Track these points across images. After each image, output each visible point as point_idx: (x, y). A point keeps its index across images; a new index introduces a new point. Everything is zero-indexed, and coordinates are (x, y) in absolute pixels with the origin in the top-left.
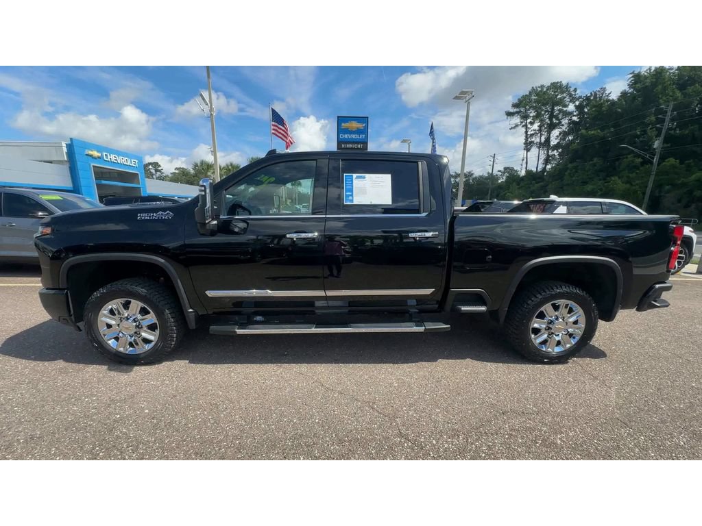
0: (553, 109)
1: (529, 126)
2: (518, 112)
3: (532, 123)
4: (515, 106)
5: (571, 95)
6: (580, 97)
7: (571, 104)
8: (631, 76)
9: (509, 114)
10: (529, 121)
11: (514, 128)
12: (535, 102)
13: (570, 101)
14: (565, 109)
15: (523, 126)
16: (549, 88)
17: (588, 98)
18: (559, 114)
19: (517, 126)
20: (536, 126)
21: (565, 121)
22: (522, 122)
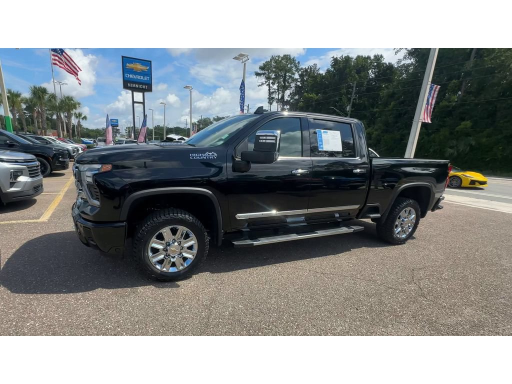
0: (285, 74)
1: (271, 85)
2: (264, 74)
3: (273, 84)
4: (261, 68)
5: (296, 66)
6: (302, 69)
7: (296, 72)
8: (332, 59)
9: (257, 74)
10: (271, 81)
11: (261, 85)
12: (274, 68)
13: (296, 71)
14: (293, 76)
15: (267, 85)
16: (282, 59)
17: (306, 70)
18: (289, 79)
19: (263, 84)
20: (275, 87)
21: (293, 85)
22: (266, 82)
